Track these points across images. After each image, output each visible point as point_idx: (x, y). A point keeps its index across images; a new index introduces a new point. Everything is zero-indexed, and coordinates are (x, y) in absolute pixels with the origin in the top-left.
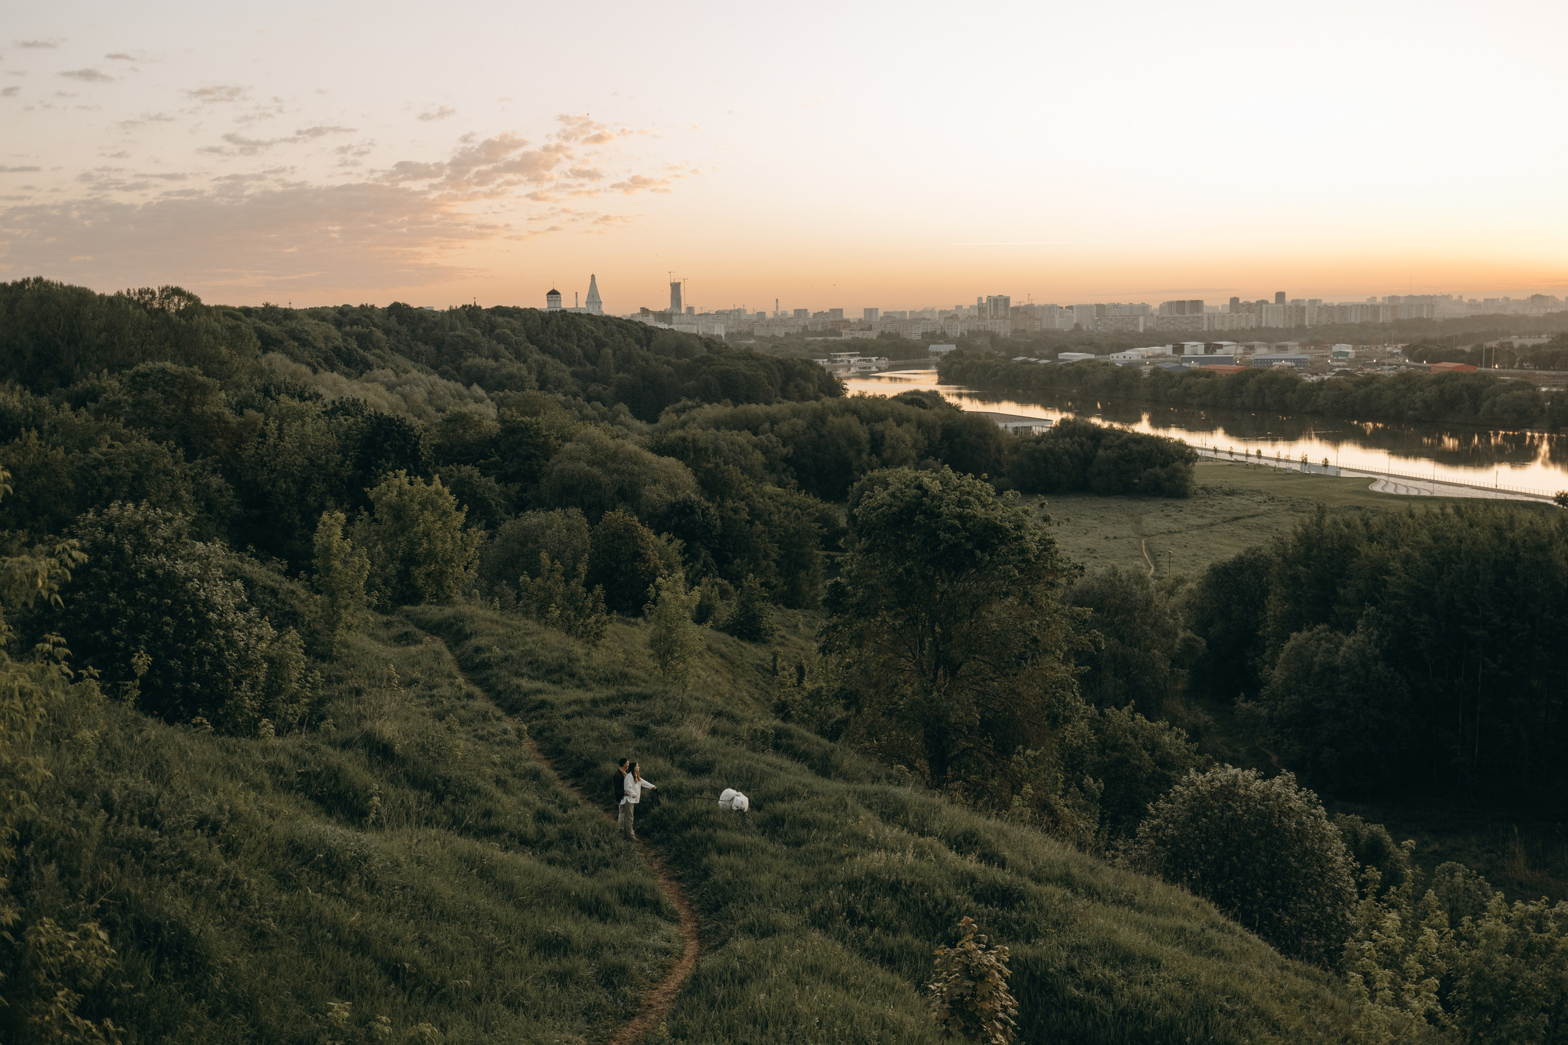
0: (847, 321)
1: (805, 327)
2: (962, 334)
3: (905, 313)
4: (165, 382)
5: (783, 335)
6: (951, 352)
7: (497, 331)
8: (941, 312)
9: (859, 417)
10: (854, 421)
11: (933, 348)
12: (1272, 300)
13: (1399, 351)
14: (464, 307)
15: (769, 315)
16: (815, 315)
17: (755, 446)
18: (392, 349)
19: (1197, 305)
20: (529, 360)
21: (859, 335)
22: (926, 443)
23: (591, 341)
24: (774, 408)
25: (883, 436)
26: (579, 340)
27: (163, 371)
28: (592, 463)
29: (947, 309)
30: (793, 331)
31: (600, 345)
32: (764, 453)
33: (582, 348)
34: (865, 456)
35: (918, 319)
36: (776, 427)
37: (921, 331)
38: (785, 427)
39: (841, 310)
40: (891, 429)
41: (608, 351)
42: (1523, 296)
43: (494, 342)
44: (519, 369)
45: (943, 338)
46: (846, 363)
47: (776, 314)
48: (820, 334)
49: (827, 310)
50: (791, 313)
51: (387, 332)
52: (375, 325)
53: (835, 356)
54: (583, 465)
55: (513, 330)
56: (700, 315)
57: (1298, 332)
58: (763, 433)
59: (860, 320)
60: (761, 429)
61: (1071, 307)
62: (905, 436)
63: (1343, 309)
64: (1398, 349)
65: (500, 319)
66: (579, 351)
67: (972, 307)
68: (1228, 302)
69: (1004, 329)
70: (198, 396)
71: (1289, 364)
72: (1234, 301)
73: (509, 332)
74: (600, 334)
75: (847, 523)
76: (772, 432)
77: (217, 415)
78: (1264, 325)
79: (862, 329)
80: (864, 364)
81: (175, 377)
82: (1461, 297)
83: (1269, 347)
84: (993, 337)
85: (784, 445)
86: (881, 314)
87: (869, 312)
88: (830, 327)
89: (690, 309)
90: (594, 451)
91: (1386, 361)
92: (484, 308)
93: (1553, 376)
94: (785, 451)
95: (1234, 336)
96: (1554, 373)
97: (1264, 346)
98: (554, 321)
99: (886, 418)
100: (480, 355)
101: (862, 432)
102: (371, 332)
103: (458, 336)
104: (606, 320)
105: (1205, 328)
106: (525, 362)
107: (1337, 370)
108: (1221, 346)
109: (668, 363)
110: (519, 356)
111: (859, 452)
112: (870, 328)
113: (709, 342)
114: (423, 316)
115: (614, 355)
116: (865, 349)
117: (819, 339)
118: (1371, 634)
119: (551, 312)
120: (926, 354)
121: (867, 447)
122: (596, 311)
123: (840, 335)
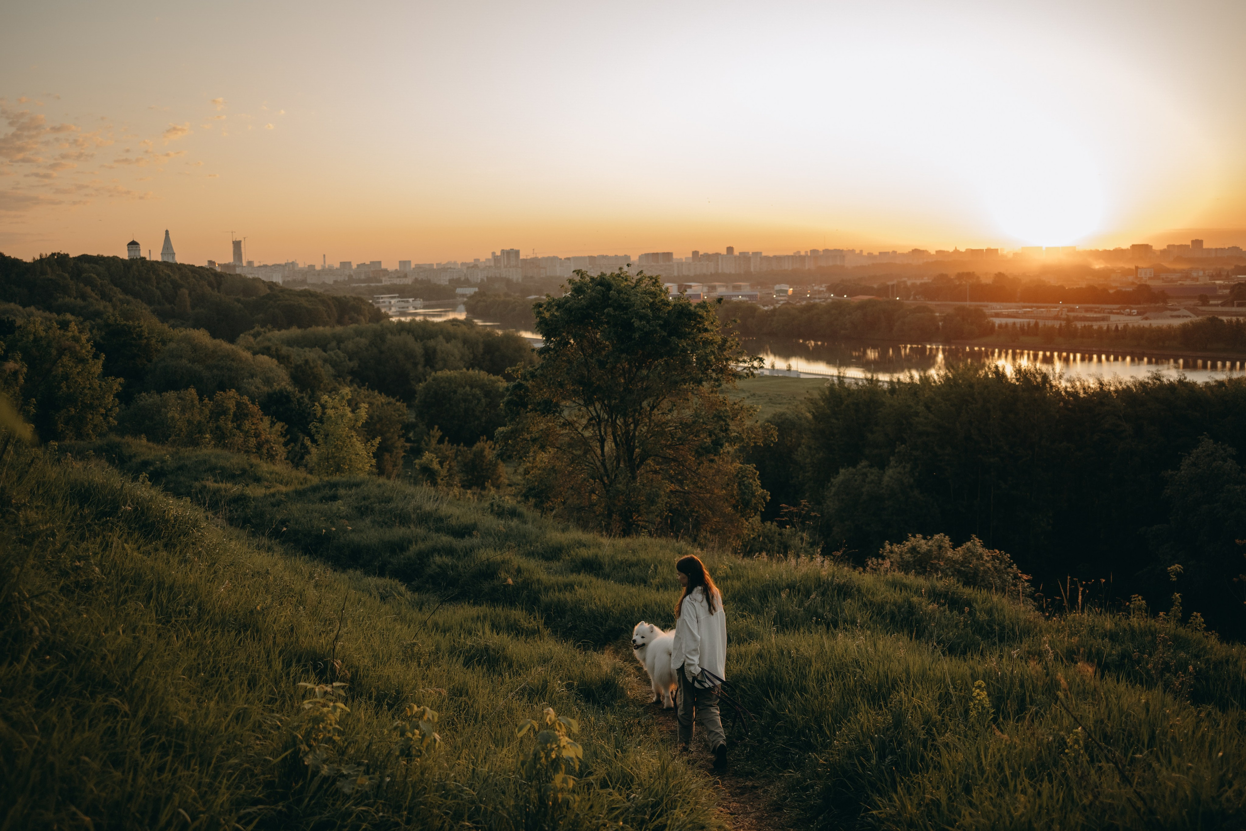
0: (386, 270)
1: (350, 276)
2: (482, 280)
3: (432, 265)
5: (331, 282)
6: (475, 293)
7: (84, 275)
8: (462, 264)
9: (413, 335)
10: (410, 339)
11: (459, 291)
12: (724, 252)
13: (825, 289)
14: (53, 254)
15: (318, 268)
16: (358, 266)
17: (325, 361)
19: (668, 256)
20: (114, 299)
21: (397, 281)
22: (471, 356)
23: (169, 284)
24: (339, 329)
25: (435, 351)
26: (158, 283)
28: (193, 360)
29: (468, 261)
30: (340, 279)
31: (176, 286)
32: (333, 367)
33: (161, 289)
34: (420, 368)
35: (444, 269)
36: (342, 345)
37: (448, 278)
38: (350, 345)
39: (380, 263)
40: (441, 345)
41: (184, 291)
42: (906, 251)
43: (82, 285)
44: (105, 307)
45: (467, 283)
46: (387, 304)
47: (324, 267)
48: (364, 281)
49: (368, 263)
50: (337, 265)
53: (378, 298)
54: (184, 362)
55: (98, 275)
56: (260, 267)
57: (747, 276)
58: (332, 350)
59: (396, 270)
60: (329, 346)
61: (568, 259)
62: (454, 349)
63: (778, 258)
64: (823, 288)
65: (86, 266)
66: (158, 293)
67: (488, 260)
68: (691, 256)
69: (516, 276)
71: (744, 299)
72: (695, 253)
73: (94, 276)
74: (177, 277)
75: (416, 418)
76: (339, 349)
78: (720, 271)
79: (399, 277)
80: (403, 304)
82: (861, 251)
83: (727, 287)
84: (508, 282)
85: (350, 360)
86: (413, 266)
87: (403, 263)
88: (371, 276)
89: (250, 263)
90: (195, 349)
91: (817, 296)
92: (71, 256)
93: (938, 305)
94: (351, 364)
95: (700, 278)
96: (939, 303)
97: (723, 286)
98: (135, 267)
99: (437, 336)
100: (69, 296)
101: (417, 348)
103: (48, 280)
104: (181, 267)
105: (676, 274)
106: (110, 301)
107: (781, 302)
108: (690, 287)
109: (238, 301)
110: (104, 296)
111: (415, 365)
112: (406, 276)
113: (272, 285)
114: (16, 263)
115: (190, 294)
116: (403, 292)
117: (363, 285)
118: (904, 467)
119: (132, 260)
120: (454, 296)
121: (422, 360)
122: (171, 261)
123: (381, 281)
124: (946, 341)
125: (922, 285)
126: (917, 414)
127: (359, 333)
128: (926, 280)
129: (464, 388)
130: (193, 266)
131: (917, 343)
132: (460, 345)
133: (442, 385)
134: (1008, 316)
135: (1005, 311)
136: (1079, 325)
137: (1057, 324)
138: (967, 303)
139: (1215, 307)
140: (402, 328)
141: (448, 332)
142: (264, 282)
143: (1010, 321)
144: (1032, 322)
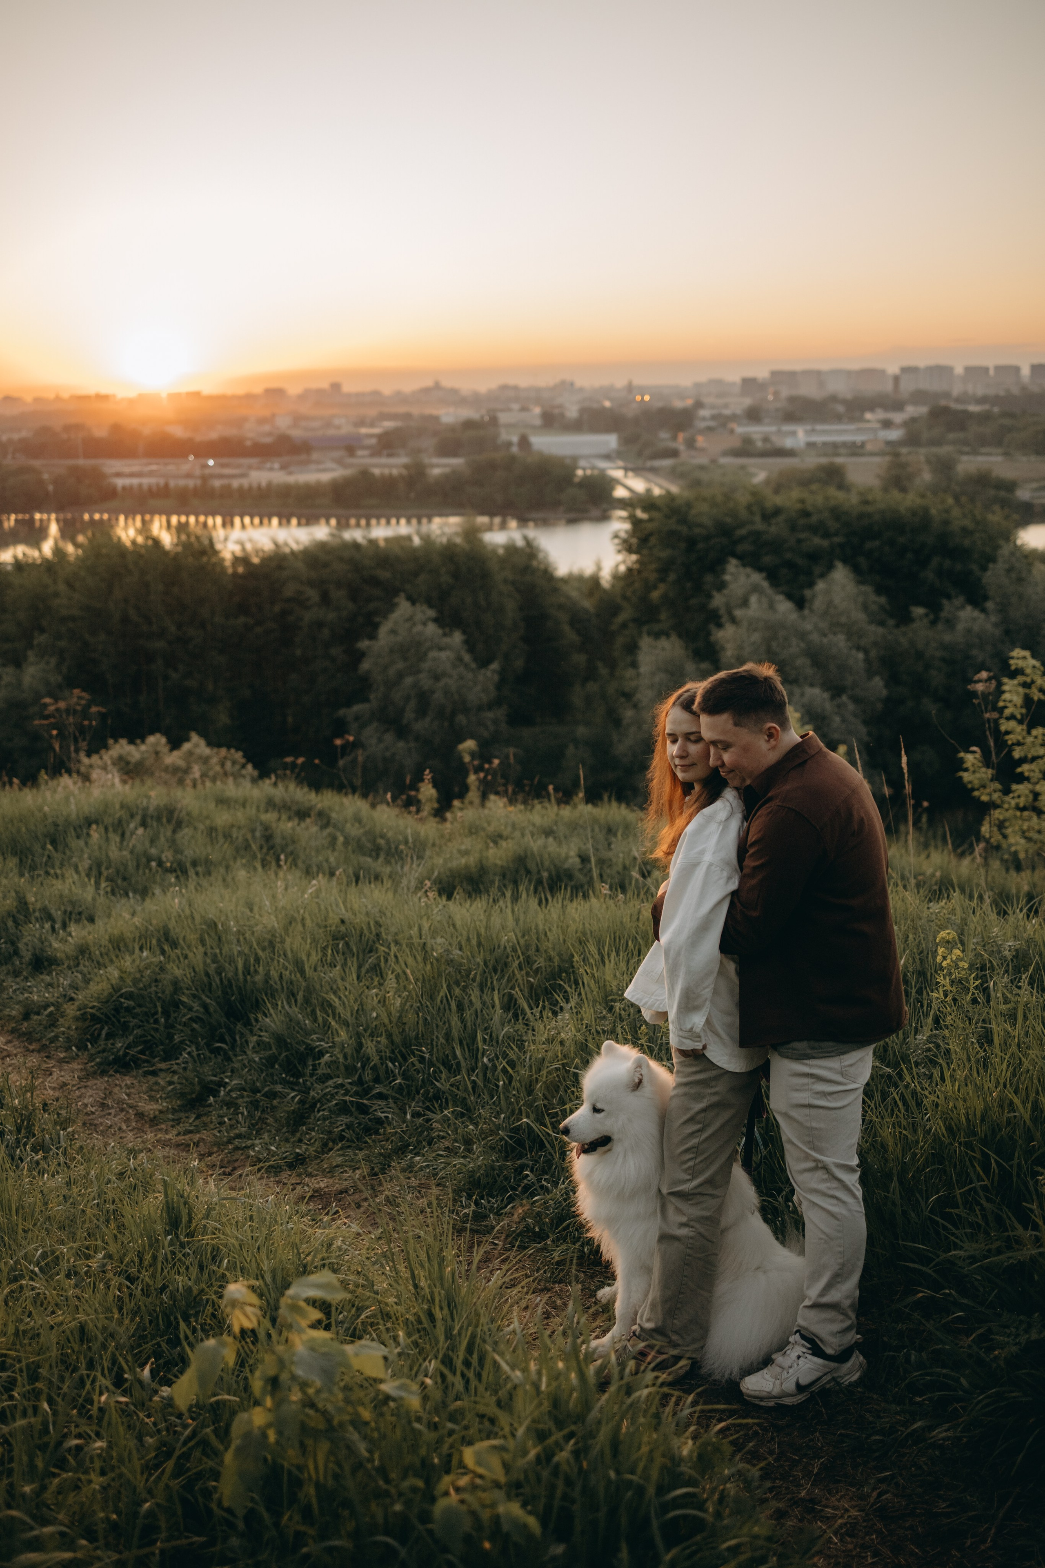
118: (48, 663)
124: (60, 508)
125: (21, 441)
126: (56, 595)
128: (24, 434)
131: (23, 512)
134: (132, 475)
135: (127, 470)
136: (217, 483)
137: (191, 483)
138: (81, 462)
139: (363, 459)
143: (135, 481)
144: (162, 482)
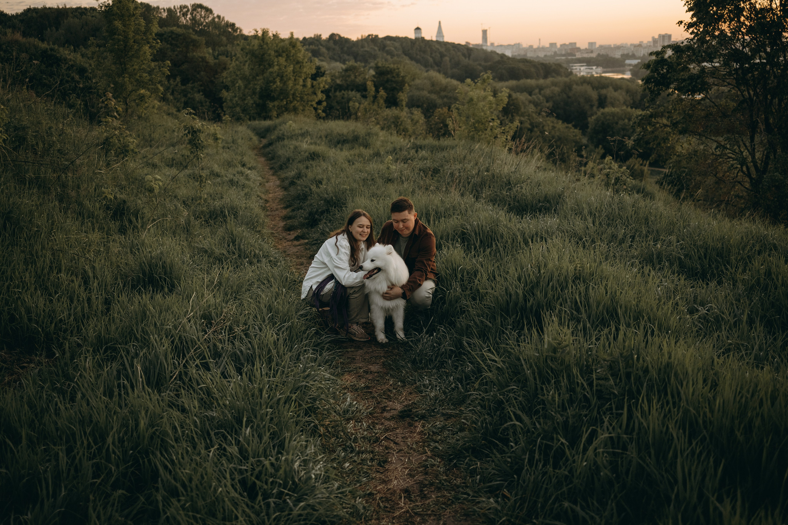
0: (579, 49)
1: (555, 52)
2: (644, 55)
3: (611, 45)
4: (172, 39)
5: (543, 55)
6: (638, 63)
7: (387, 48)
8: (631, 45)
9: (592, 86)
10: (589, 89)
11: (628, 62)
14: (369, 35)
15: (535, 46)
16: (561, 45)
17: (530, 102)
18: (330, 58)
21: (586, 55)
22: (632, 102)
23: (438, 54)
24: (541, 81)
25: (606, 97)
26: (431, 54)
27: (172, 32)
28: (430, 92)
29: (635, 43)
30: (549, 54)
31: (442, 56)
33: (433, 58)
34: (595, 108)
35: (618, 48)
36: (542, 92)
37: (620, 53)
38: (548, 92)
39: (575, 43)
40: (610, 93)
41: (447, 59)
43: (385, 54)
45: (633, 57)
46: (578, 69)
47: (539, 46)
48: (564, 55)
49: (567, 43)
50: (547, 45)
51: (328, 49)
52: (322, 45)
53: (573, 66)
54: (425, 93)
55: (395, 48)
56: (498, 46)
58: (535, 94)
59: (586, 48)
60: (534, 92)
62: (620, 96)
65: (388, 42)
66: (431, 59)
67: (649, 42)
70: (191, 47)
73: (393, 49)
74: (443, 50)
75: (588, 141)
76: (540, 94)
77: (202, 58)
79: (587, 53)
80: (589, 71)
81: (178, 35)
85: (547, 102)
86: (597, 46)
87: (591, 44)
88: (569, 51)
89: (492, 44)
90: (433, 85)
94: (548, 105)
98: (418, 44)
99: (608, 87)
101: (594, 95)
102: (319, 49)
103: (366, 51)
104: (446, 44)
109: (480, 65)
111: (592, 106)
112: (592, 52)
113: (503, 56)
114: (347, 40)
115: (450, 61)
116: (589, 62)
117: (563, 58)
119: (416, 39)
120: (624, 65)
121: (596, 103)
122: (441, 40)
123: (575, 56)
127: (555, 84)
129: (624, 120)
130: (454, 43)
132: (624, 93)
133: (608, 118)
140: (584, 81)
141: (616, 85)
142: (498, 54)
